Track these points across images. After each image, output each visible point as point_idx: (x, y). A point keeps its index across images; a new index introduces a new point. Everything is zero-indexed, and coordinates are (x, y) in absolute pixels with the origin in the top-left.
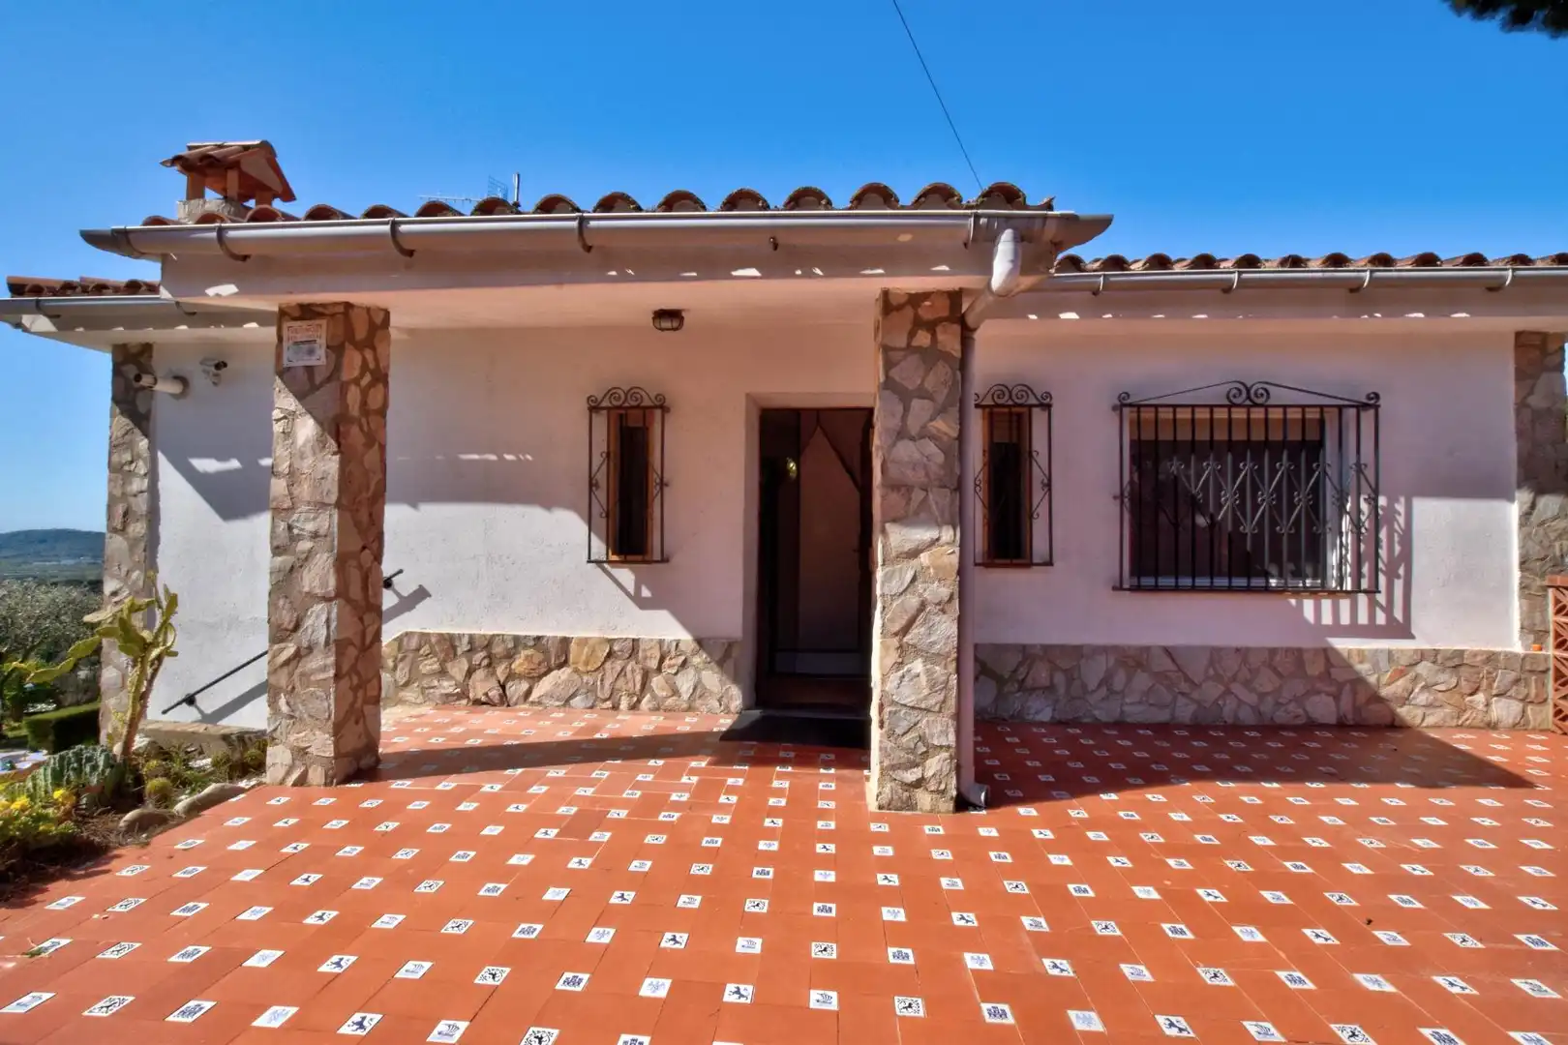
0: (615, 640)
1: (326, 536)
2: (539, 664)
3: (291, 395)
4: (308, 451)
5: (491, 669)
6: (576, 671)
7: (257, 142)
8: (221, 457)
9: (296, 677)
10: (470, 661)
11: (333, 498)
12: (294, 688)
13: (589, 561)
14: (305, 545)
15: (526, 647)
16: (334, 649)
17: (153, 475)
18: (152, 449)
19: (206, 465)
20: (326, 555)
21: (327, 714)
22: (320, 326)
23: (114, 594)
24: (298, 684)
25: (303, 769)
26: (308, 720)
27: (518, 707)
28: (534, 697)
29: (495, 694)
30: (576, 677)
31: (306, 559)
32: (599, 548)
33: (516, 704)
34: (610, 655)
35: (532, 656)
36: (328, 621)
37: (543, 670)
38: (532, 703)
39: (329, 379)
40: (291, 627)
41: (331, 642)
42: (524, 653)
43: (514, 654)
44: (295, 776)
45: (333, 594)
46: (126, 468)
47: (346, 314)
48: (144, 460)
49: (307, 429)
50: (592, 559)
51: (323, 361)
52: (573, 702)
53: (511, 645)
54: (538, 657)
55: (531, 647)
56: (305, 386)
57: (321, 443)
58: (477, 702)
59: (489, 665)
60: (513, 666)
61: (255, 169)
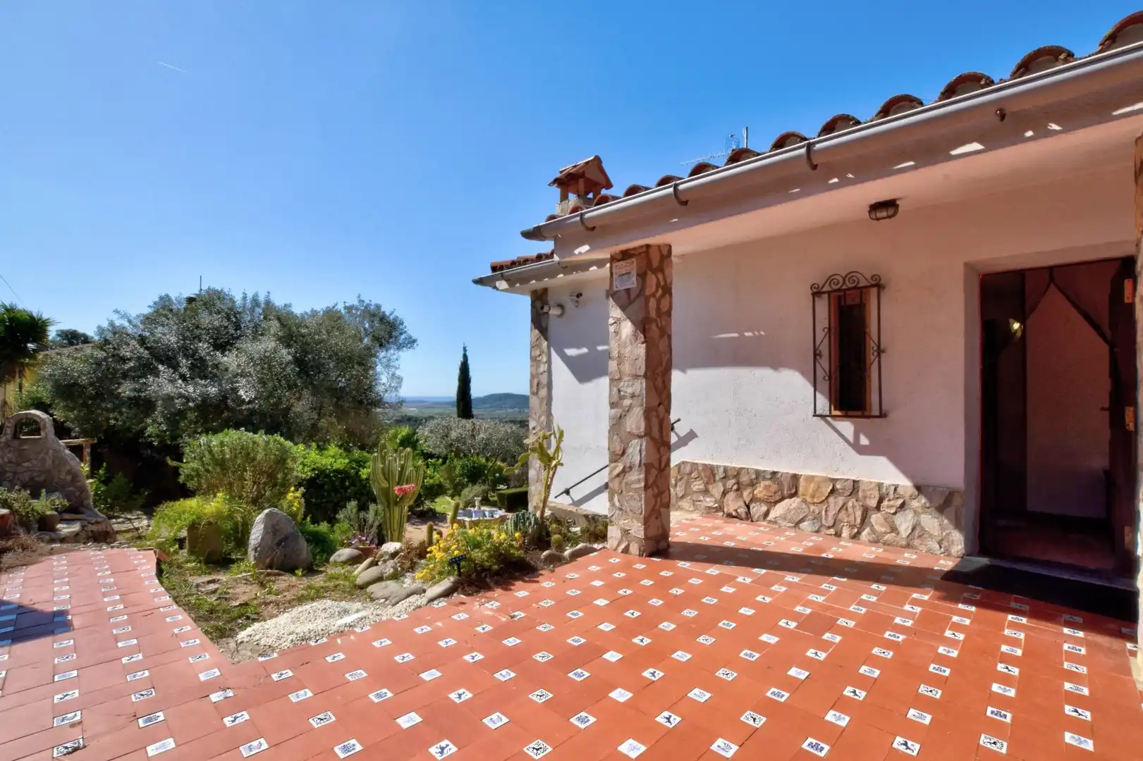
0: (837, 480)
1: (638, 396)
2: (775, 493)
3: (618, 308)
4: (628, 343)
5: (739, 493)
6: (804, 501)
7: (592, 158)
8: (578, 347)
9: (623, 484)
10: (724, 485)
11: (642, 372)
12: (622, 491)
13: (815, 415)
14: (627, 402)
15: (764, 479)
16: (644, 469)
17: (549, 362)
18: (549, 347)
19: (571, 352)
20: (639, 408)
21: (640, 511)
22: (633, 262)
23: (534, 428)
24: (624, 490)
25: (627, 543)
26: (630, 513)
27: (759, 522)
28: (771, 516)
29: (742, 511)
30: (804, 506)
31: (628, 411)
32: (823, 404)
33: (757, 521)
34: (833, 491)
35: (769, 486)
36: (640, 451)
37: (777, 498)
38: (770, 521)
39: (638, 296)
40: (620, 453)
41: (642, 464)
42: (763, 484)
43: (757, 483)
44: (623, 546)
45: (643, 434)
46: (538, 359)
47: (647, 253)
48: (546, 355)
49: (627, 328)
50: (818, 413)
51: (635, 285)
52: (802, 525)
53: (754, 476)
54: (774, 487)
55: (768, 479)
56: (626, 301)
57: (635, 336)
58: (730, 516)
59: (738, 490)
60: (755, 492)
61: (593, 175)
